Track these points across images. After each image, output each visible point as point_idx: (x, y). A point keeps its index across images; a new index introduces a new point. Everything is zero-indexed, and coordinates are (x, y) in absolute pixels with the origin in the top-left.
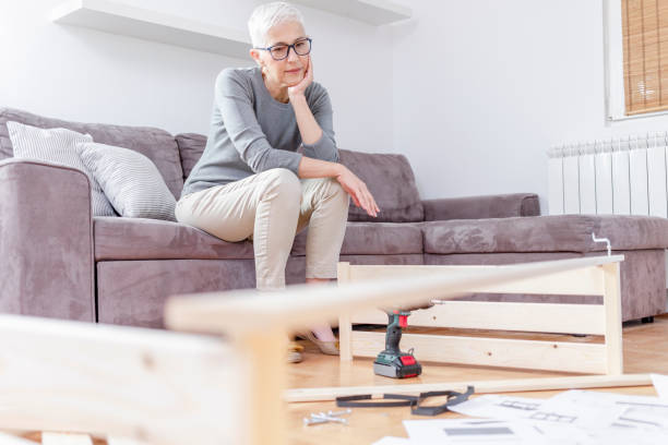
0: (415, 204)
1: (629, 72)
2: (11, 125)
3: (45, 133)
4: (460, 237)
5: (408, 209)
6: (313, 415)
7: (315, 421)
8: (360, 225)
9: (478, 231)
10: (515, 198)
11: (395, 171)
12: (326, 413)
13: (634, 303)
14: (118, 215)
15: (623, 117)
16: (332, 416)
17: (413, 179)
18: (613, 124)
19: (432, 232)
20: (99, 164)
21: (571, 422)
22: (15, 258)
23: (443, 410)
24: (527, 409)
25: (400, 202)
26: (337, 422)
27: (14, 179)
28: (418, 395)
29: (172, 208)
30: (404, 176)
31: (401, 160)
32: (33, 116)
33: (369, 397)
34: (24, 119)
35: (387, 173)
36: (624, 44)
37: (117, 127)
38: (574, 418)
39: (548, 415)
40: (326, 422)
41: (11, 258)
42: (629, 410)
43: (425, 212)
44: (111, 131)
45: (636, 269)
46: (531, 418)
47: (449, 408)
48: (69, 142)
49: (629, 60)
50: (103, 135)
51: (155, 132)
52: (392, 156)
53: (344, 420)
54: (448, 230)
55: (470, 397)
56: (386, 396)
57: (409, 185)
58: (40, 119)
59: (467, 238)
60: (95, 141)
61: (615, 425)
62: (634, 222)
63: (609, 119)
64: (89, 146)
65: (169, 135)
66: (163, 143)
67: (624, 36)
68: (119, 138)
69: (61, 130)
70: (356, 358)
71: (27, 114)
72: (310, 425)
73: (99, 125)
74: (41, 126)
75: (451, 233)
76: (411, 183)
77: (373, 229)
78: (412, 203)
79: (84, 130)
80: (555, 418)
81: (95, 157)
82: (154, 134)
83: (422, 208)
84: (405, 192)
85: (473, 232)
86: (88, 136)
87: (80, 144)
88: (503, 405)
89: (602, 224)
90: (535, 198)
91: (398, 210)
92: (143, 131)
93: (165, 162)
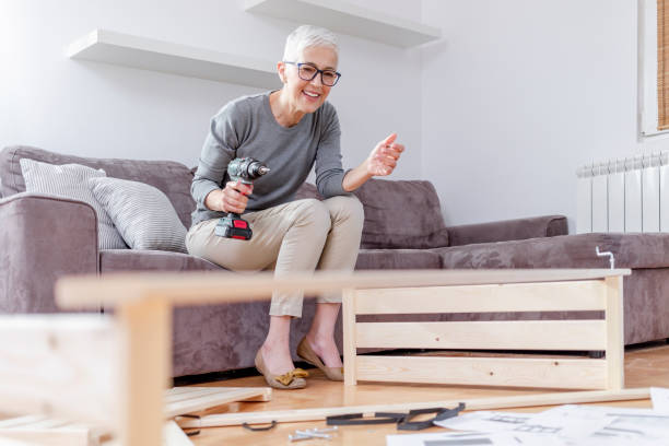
0: (440, 231)
1: (664, 85)
2: (24, 162)
3: (58, 169)
4: (478, 261)
5: (431, 236)
6: (298, 432)
7: (299, 437)
8: (375, 251)
9: (496, 254)
10: (542, 221)
11: (419, 198)
12: (311, 430)
13: (656, 323)
14: (128, 247)
15: (657, 132)
16: (317, 433)
17: (439, 205)
18: (646, 140)
19: (450, 258)
20: (111, 198)
21: (554, 432)
22: (22, 291)
23: (430, 425)
24: (515, 422)
25: (423, 229)
26: (321, 438)
27: (21, 213)
28: (408, 412)
29: (183, 240)
30: (428, 202)
31: (427, 187)
32: (48, 153)
33: (360, 416)
34: (37, 156)
35: (410, 199)
36: (659, 55)
37: (132, 162)
38: (558, 429)
39: (533, 427)
40: (310, 438)
41: (18, 291)
42: (617, 421)
43: (449, 238)
44: (124, 166)
45: (660, 288)
46: (516, 430)
47: (435, 423)
48: (81, 177)
49: (664, 71)
50: (117, 170)
51: (170, 166)
52: (416, 182)
53: (327, 436)
54: (466, 254)
55: (460, 413)
56: (377, 415)
57: (433, 212)
58: (54, 156)
59: (484, 262)
60: (108, 176)
61: (598, 434)
62: (659, 239)
63: (641, 135)
64: (101, 180)
65: (186, 168)
66: (179, 176)
67: (659, 47)
68: (133, 173)
69: (73, 166)
70: (360, 383)
71: (41, 151)
72: (294, 441)
73: (114, 160)
74: (54, 163)
75: (469, 257)
76: (436, 209)
77: (387, 256)
78: (436, 229)
79: (98, 165)
80: (537, 429)
81: (106, 191)
82: (170, 167)
83: (446, 235)
84: (429, 219)
85: (492, 255)
86: (101, 170)
87: (92, 179)
88: (492, 420)
89: (623, 242)
90: (563, 220)
91: (420, 237)
92: (159, 164)
93: (180, 195)
